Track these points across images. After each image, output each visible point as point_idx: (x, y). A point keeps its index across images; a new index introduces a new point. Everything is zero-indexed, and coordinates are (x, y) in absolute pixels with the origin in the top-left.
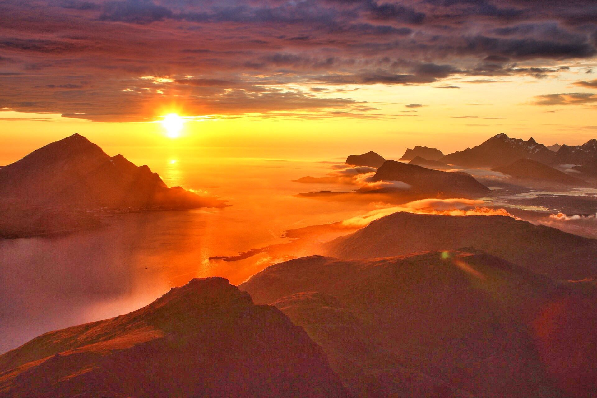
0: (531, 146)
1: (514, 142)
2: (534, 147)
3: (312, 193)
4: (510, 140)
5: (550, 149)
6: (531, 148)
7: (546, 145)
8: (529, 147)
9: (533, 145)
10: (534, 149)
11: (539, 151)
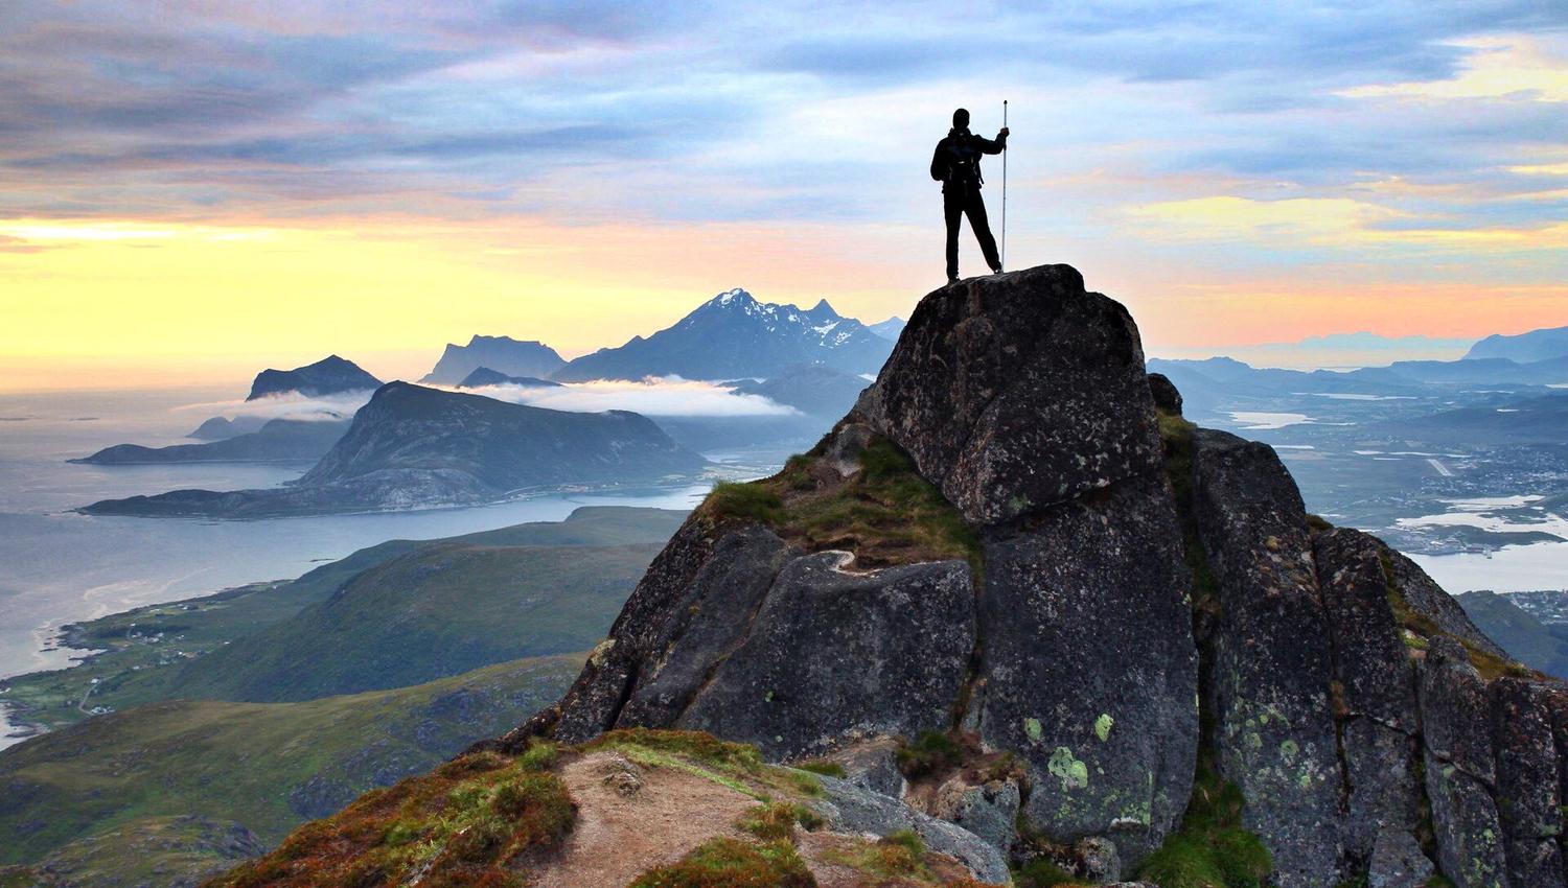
0: (823, 325)
1: (772, 316)
2: (832, 326)
3: (142, 498)
4: (761, 307)
5: (878, 332)
6: (824, 330)
7: (866, 322)
8: (816, 328)
9: (828, 321)
10: (833, 333)
11: (846, 340)
